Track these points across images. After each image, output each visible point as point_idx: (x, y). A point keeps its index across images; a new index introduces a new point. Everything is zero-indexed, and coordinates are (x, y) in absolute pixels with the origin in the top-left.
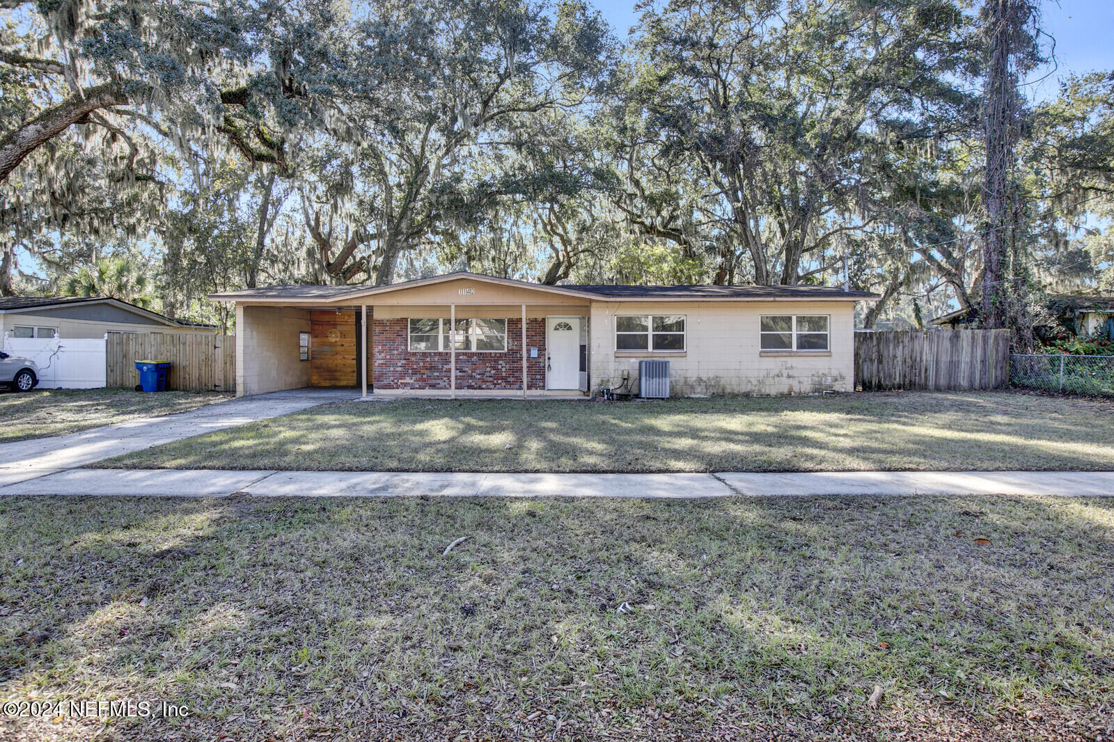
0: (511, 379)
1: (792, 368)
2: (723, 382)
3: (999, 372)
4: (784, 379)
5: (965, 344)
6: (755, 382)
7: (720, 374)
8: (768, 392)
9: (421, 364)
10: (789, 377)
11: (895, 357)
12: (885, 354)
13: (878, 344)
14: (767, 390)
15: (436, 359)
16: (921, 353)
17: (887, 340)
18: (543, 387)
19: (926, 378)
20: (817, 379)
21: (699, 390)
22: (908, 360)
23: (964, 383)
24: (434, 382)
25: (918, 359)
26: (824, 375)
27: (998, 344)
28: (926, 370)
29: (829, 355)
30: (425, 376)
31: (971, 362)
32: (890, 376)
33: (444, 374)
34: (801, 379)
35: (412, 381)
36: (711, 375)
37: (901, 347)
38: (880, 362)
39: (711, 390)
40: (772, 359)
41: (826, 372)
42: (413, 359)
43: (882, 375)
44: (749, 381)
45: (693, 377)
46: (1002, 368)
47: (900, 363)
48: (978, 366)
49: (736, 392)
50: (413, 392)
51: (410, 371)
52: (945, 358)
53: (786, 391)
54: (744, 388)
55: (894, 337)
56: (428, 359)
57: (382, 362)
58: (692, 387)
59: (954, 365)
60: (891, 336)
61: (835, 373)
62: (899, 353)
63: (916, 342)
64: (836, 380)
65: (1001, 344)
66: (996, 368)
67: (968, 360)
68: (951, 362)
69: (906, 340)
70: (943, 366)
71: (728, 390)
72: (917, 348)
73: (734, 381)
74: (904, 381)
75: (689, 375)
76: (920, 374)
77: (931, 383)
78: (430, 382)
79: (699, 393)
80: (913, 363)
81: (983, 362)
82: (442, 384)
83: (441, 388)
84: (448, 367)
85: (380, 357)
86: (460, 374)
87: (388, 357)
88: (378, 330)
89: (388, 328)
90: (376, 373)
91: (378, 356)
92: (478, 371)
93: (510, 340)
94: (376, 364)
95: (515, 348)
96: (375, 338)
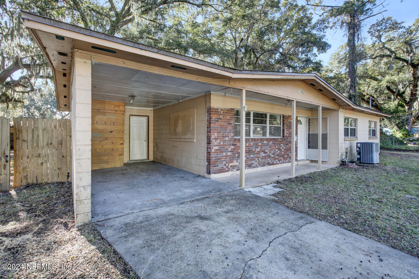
0: (286, 156)
18: (297, 160)
24: (252, 162)
29: (377, 138)
33: (256, 156)
35: (237, 164)
42: (239, 145)
51: (236, 155)
56: (247, 144)
57: (217, 148)
78: (249, 162)
82: (255, 163)
83: (254, 167)
84: (258, 150)
85: (216, 143)
86: (264, 155)
87: (222, 143)
88: (214, 117)
89: (221, 117)
90: (213, 159)
91: (214, 142)
92: (272, 152)
93: (285, 130)
94: (213, 151)
95: (287, 135)
96: (212, 125)
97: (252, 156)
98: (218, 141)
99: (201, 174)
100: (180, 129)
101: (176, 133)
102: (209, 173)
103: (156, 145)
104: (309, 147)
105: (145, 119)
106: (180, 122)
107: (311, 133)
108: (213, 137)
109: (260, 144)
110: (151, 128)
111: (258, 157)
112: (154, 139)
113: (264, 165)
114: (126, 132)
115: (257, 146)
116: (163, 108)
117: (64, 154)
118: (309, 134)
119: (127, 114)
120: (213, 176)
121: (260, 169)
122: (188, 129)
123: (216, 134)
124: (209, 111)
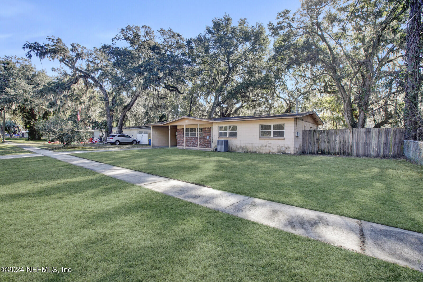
0: (204, 145)
1: (270, 143)
2: (247, 148)
3: (396, 149)
4: (267, 148)
5: (374, 135)
6: (257, 148)
7: (247, 145)
8: (262, 152)
10: (269, 147)
11: (335, 140)
12: (331, 139)
13: (328, 135)
14: (261, 151)
16: (348, 139)
17: (331, 133)
18: (210, 147)
19: (352, 150)
20: (279, 148)
21: (240, 150)
22: (342, 142)
23: (373, 153)
25: (347, 142)
26: (282, 147)
27: (396, 135)
28: (351, 147)
29: (284, 139)
31: (378, 143)
32: (334, 149)
33: (190, 143)
34: (274, 148)
36: (244, 145)
37: (338, 136)
38: (329, 142)
39: (244, 150)
40: (263, 140)
41: (283, 145)
43: (329, 148)
44: (256, 148)
45: (239, 146)
46: (398, 147)
47: (338, 143)
48: (382, 146)
49: (252, 151)
50: (184, 147)
52: (362, 142)
53: (268, 152)
54: (254, 150)
55: (335, 132)
56: (187, 139)
57: (179, 139)
58: (239, 149)
59: (367, 145)
60: (333, 131)
61: (286, 146)
62: (337, 138)
63: (346, 134)
64: (286, 149)
65: (398, 135)
66: (394, 147)
67: (376, 142)
68: (366, 143)
69: (341, 133)
70: (361, 145)
71: (249, 151)
72: (346, 136)
73: (251, 148)
74: (340, 151)
75: (238, 145)
76: (348, 148)
77: (355, 152)
78: (187, 145)
79: (241, 151)
80: (344, 143)
81: (386, 144)
83: (189, 147)
86: (193, 143)
89: (180, 131)
90: (178, 142)
92: (197, 142)
95: (204, 136)
113: (193, 147)
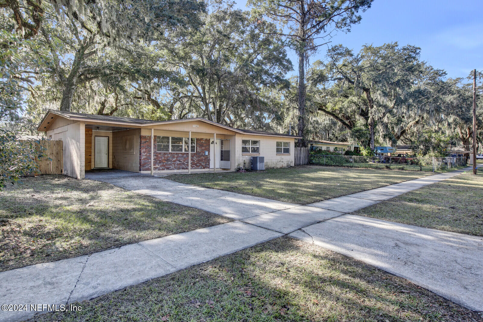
0: (198, 165)
1: (283, 159)
2: (268, 164)
4: (281, 163)
5: (302, 152)
6: (275, 164)
7: (267, 161)
9: (163, 158)
14: (278, 166)
15: (169, 156)
18: (209, 168)
23: (302, 163)
24: (169, 166)
26: (289, 161)
29: (290, 155)
30: (164, 164)
33: (173, 163)
34: (285, 163)
35: (159, 166)
40: (279, 156)
42: (160, 156)
49: (271, 167)
50: (159, 171)
51: (158, 162)
53: (281, 166)
54: (273, 166)
56: (166, 156)
57: (145, 157)
64: (291, 163)
66: (307, 159)
71: (269, 167)
73: (271, 164)
78: (167, 166)
82: (172, 167)
83: (171, 169)
84: (175, 159)
85: (144, 155)
86: (179, 163)
87: (148, 155)
88: (143, 141)
89: (148, 140)
90: (142, 163)
91: (143, 154)
92: (186, 161)
93: (198, 148)
94: (142, 158)
95: (200, 151)
96: (142, 145)
97: (169, 163)
98: (146, 153)
99: (137, 172)
100: (127, 147)
101: (126, 149)
102: (140, 170)
103: (114, 157)
104: (222, 160)
105: (106, 139)
106: (128, 142)
107: (223, 150)
108: (142, 151)
109: (176, 156)
110: (111, 145)
111: (174, 164)
112: (113, 153)
113: (179, 169)
114: (93, 147)
115: (174, 157)
116: (119, 132)
117: (59, 160)
118: (222, 151)
119: (93, 135)
120: (142, 172)
121: (176, 171)
122: (131, 147)
123: (144, 150)
124: (141, 137)
